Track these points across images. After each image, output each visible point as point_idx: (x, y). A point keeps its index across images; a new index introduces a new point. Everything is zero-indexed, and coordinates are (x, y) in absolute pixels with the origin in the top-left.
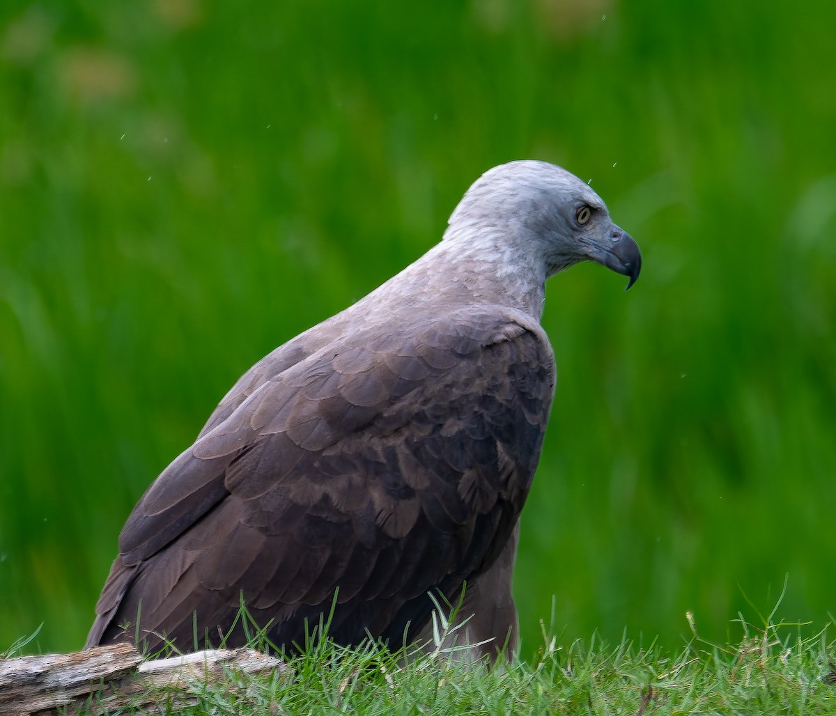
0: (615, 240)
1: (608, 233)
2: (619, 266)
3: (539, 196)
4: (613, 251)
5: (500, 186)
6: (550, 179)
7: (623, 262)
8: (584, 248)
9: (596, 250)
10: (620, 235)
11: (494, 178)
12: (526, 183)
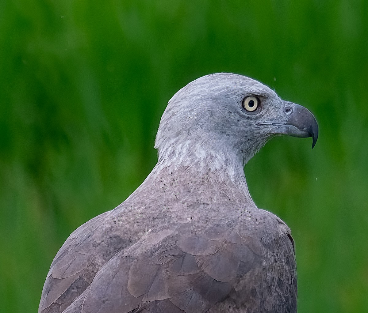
0: (288, 113)
1: (281, 110)
2: (300, 132)
3: (211, 104)
4: (290, 123)
5: (181, 107)
6: (216, 87)
7: (301, 129)
8: (264, 130)
9: (275, 127)
10: (292, 108)
11: (176, 102)
12: (199, 97)
